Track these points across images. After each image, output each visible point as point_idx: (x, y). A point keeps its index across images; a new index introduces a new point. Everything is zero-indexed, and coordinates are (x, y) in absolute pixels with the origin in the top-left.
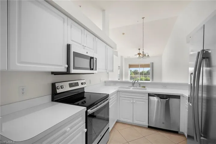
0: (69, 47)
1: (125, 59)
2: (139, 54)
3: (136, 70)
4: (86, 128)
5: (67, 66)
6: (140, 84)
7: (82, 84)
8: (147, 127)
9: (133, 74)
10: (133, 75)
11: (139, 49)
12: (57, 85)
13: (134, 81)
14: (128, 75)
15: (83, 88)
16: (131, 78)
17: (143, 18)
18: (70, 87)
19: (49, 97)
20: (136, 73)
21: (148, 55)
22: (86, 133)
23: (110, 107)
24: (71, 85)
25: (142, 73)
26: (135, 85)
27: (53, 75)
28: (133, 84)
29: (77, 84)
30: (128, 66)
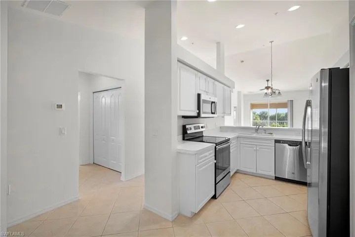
0: (199, 95)
1: (245, 96)
2: (267, 88)
3: (264, 113)
4: (215, 159)
5: (198, 111)
6: (265, 130)
7: (202, 127)
8: (274, 178)
9: (259, 119)
10: (259, 121)
11: (268, 81)
12: (187, 127)
13: (258, 127)
14: (250, 119)
15: (202, 132)
16: (255, 124)
17: (271, 42)
18: (195, 129)
19: (181, 137)
20: (263, 116)
21: (279, 93)
22: (215, 164)
23: (231, 151)
24: (195, 128)
25: (273, 118)
26: (259, 131)
27: (183, 119)
28: (257, 130)
29: (199, 127)
30: (249, 107)
